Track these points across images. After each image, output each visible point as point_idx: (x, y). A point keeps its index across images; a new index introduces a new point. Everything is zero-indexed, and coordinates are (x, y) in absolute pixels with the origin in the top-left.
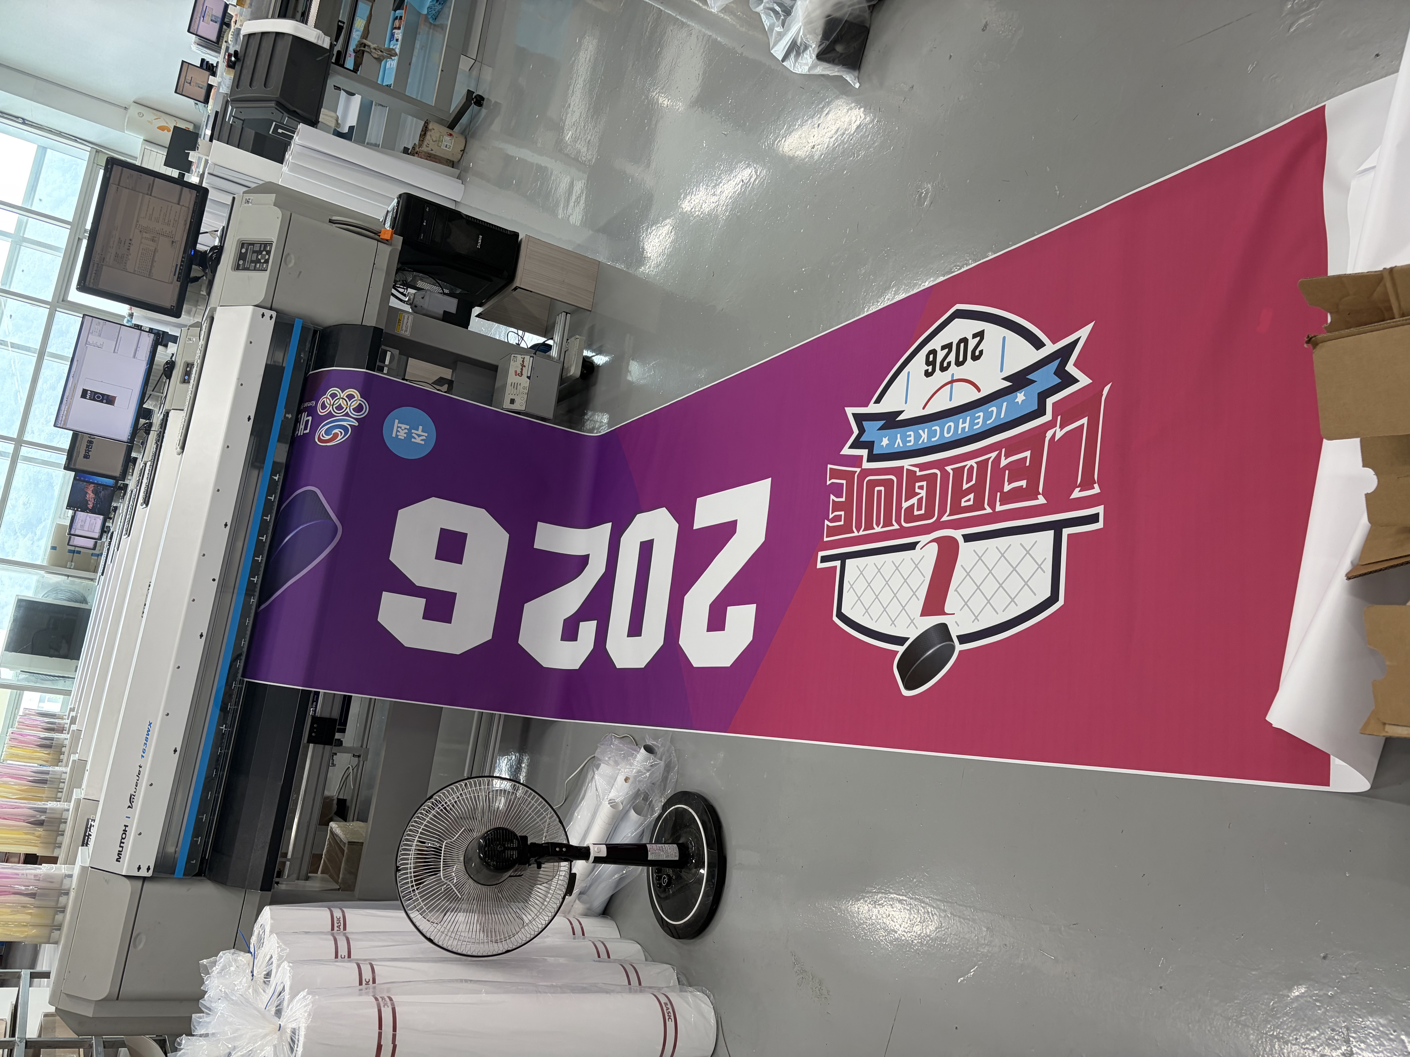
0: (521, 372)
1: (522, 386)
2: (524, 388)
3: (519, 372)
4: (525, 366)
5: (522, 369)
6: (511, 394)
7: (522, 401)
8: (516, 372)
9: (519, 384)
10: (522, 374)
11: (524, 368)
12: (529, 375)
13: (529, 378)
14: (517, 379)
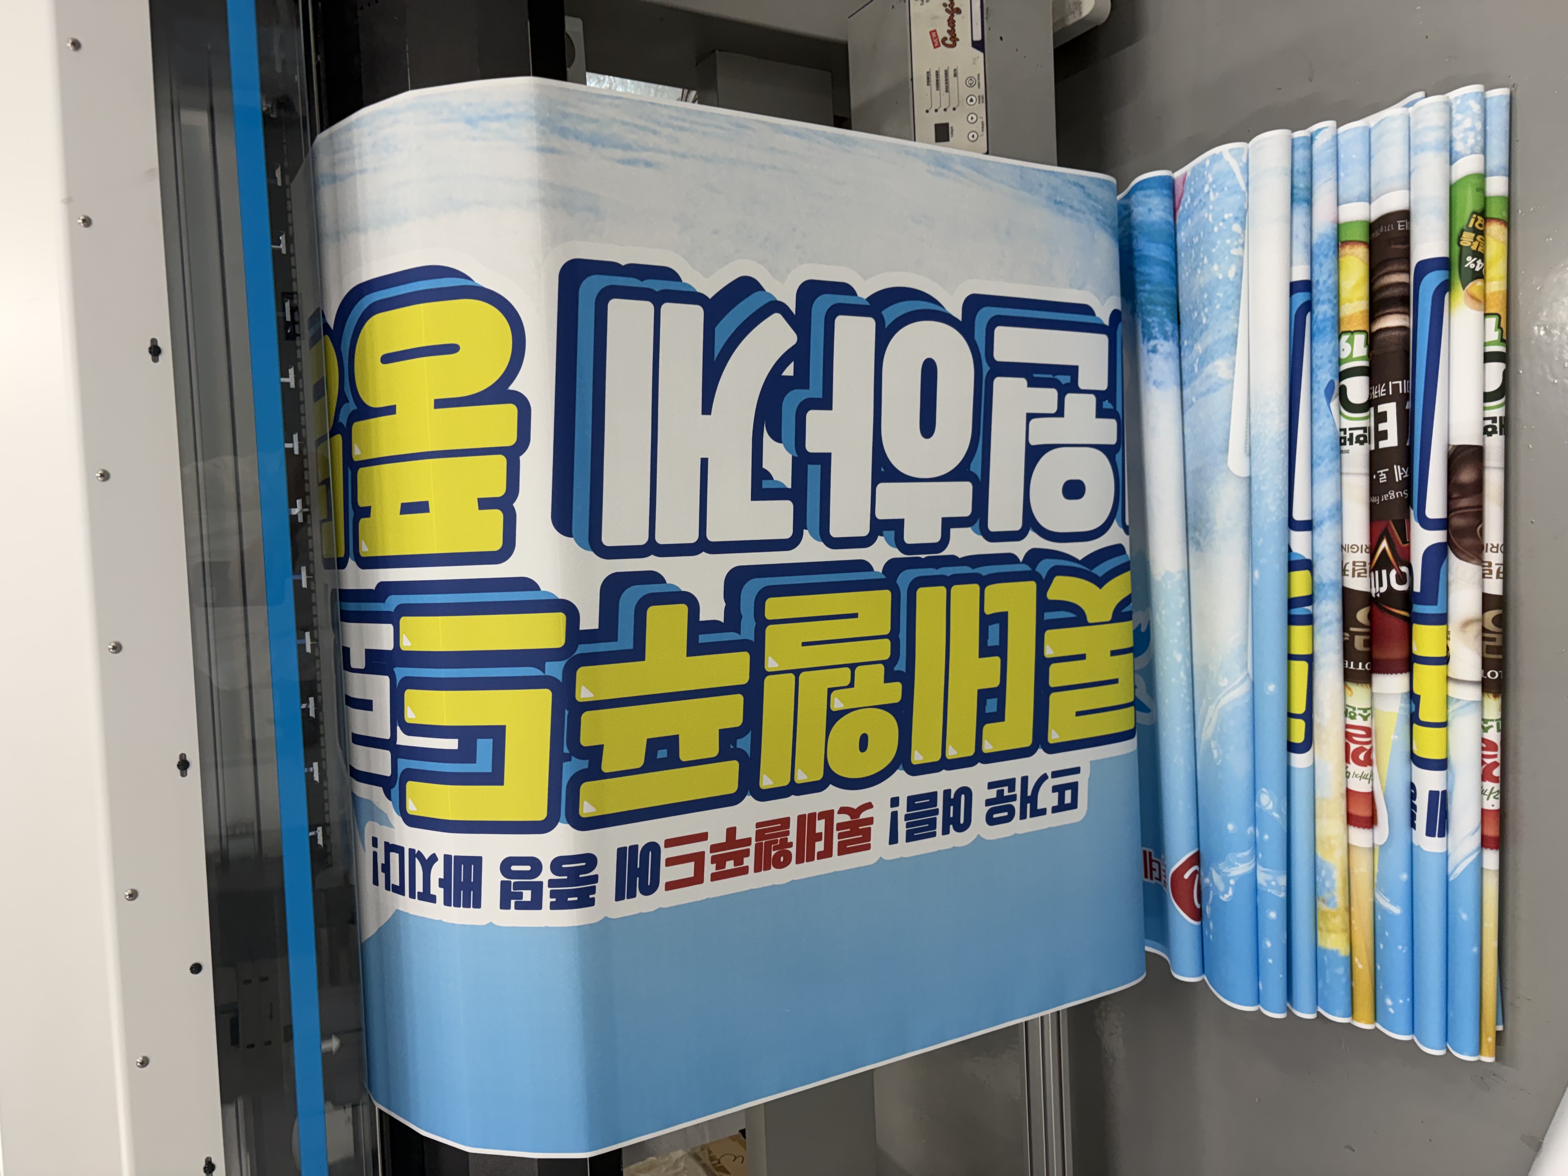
0: (952, 32)
1: (962, 77)
2: (971, 82)
3: (943, 32)
4: (958, 11)
5: (951, 22)
6: (932, 111)
7: (973, 127)
8: (933, 34)
9: (951, 73)
10: (954, 39)
11: (956, 17)
12: (978, 37)
13: (979, 45)
14: (943, 58)
